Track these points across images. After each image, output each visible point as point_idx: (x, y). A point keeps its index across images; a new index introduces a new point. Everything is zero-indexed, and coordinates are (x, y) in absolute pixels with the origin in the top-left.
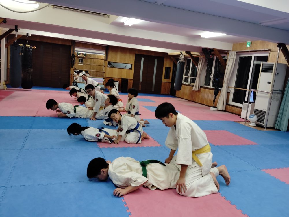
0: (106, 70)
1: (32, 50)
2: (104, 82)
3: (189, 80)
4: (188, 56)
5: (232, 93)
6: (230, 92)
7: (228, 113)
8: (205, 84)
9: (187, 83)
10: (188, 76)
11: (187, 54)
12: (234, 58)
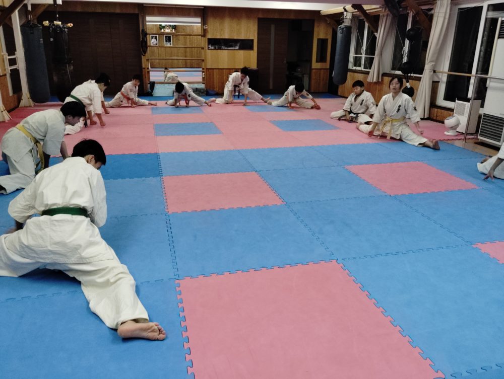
0: (206, 55)
1: (66, 30)
2: (203, 78)
3: (363, 62)
4: (358, 13)
5: (443, 82)
6: (439, 82)
7: (435, 122)
8: (393, 69)
9: (358, 68)
10: (361, 54)
11: (356, 10)
12: (446, 13)
